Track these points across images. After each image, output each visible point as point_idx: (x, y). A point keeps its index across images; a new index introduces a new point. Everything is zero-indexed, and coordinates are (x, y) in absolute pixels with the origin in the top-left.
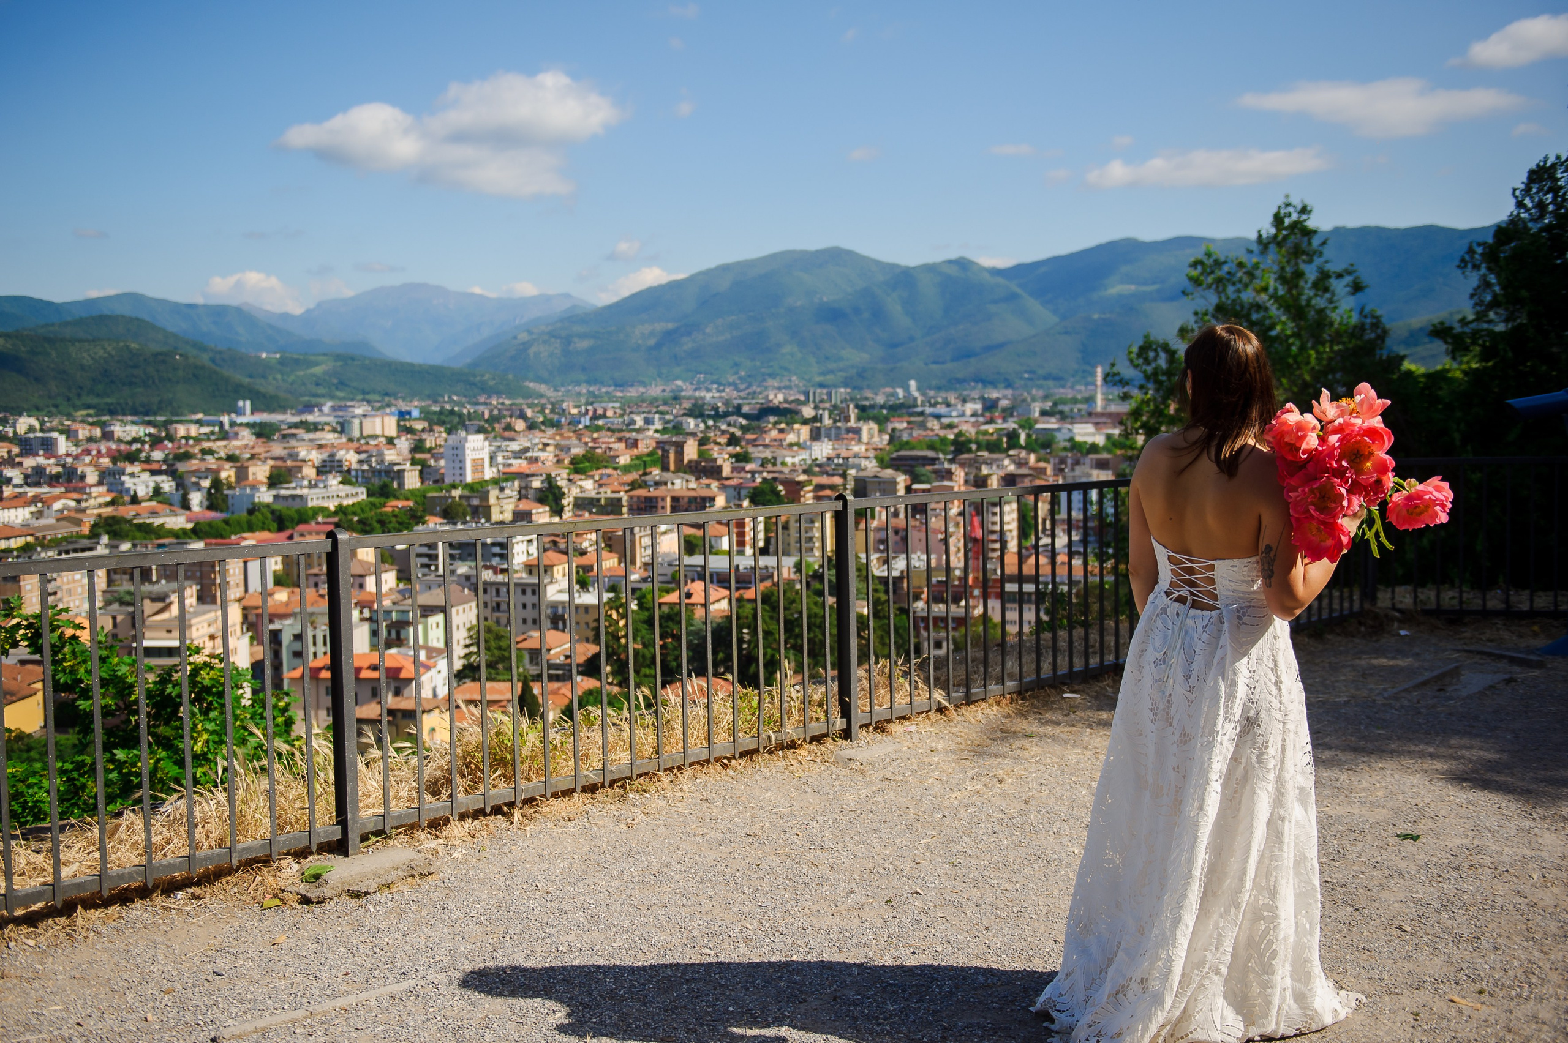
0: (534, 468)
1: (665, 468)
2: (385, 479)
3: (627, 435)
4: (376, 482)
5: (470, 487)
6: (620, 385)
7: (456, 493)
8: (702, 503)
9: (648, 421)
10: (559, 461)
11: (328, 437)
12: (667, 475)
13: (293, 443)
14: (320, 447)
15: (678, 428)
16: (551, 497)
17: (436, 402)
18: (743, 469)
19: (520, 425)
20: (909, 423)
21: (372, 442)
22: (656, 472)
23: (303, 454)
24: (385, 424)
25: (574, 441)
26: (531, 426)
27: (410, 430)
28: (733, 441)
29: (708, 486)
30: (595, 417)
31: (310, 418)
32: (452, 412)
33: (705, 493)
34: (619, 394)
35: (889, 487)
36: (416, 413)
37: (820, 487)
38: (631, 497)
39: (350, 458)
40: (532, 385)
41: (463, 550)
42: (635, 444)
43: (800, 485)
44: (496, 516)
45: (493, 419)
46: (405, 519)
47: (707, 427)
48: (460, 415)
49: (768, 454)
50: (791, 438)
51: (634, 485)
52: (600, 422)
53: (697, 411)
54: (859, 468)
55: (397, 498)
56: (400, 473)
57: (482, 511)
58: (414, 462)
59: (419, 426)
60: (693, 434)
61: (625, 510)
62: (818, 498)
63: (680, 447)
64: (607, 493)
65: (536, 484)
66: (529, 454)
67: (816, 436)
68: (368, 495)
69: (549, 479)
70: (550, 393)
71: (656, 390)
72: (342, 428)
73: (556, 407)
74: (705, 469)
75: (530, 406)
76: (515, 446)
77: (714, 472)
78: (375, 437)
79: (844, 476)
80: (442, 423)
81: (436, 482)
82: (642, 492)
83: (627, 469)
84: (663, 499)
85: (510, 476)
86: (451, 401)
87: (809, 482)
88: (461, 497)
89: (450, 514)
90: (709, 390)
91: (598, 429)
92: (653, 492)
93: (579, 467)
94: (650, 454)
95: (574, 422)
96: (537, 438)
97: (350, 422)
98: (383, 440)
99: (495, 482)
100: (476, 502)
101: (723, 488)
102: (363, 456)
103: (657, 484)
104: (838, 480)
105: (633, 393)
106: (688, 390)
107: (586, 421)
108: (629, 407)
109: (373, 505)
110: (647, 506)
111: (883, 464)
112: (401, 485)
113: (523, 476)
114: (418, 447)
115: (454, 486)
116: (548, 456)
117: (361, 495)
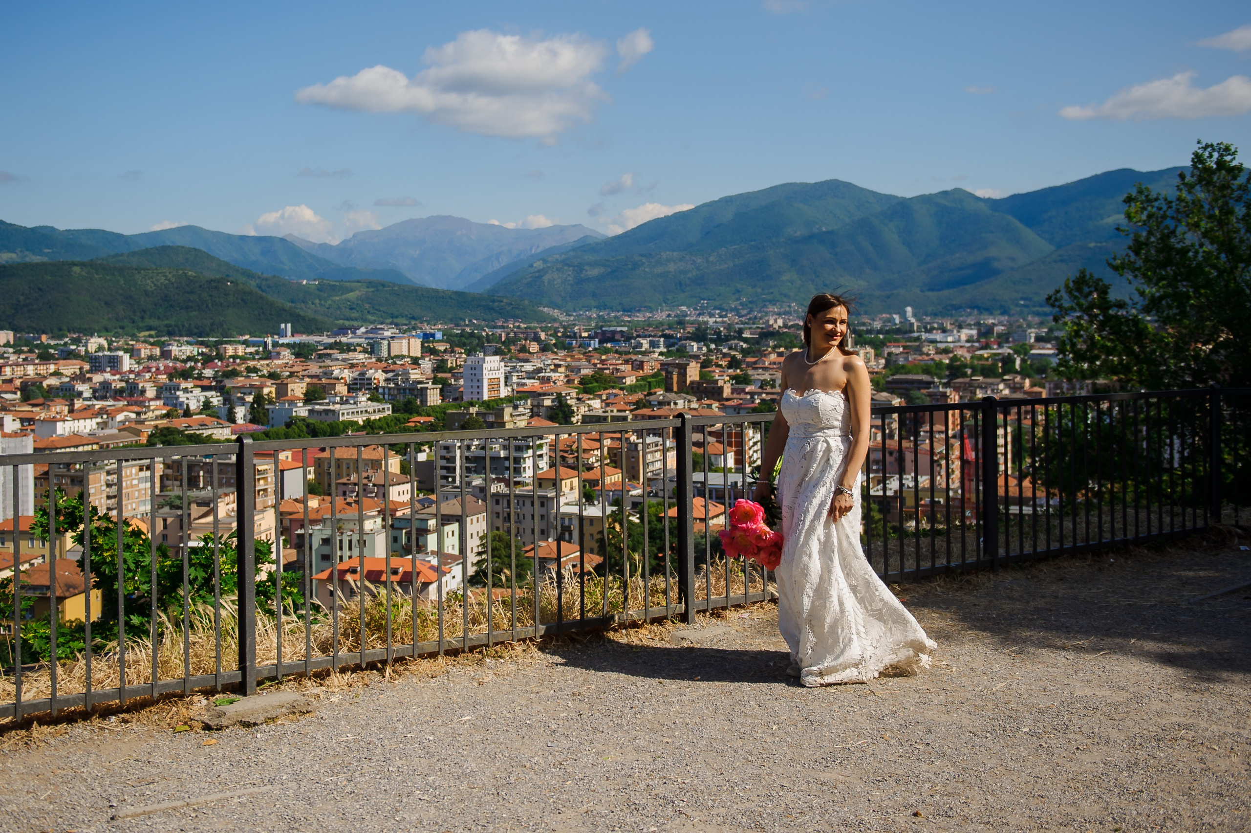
0: (546, 388)
1: (669, 389)
2: (409, 397)
3: (634, 357)
4: (401, 398)
5: (486, 404)
6: (628, 309)
7: (473, 410)
9: (654, 345)
10: (569, 382)
11: (360, 357)
12: (671, 396)
13: (328, 362)
14: (352, 366)
15: (681, 351)
16: (561, 415)
17: (457, 325)
18: (743, 390)
19: (534, 347)
20: (905, 347)
21: (399, 362)
22: (660, 392)
23: (336, 372)
24: (412, 346)
25: (584, 362)
26: (545, 348)
27: (433, 352)
28: (734, 363)
29: (709, 406)
30: (604, 340)
31: (344, 340)
32: (472, 335)
33: (706, 413)
34: (627, 319)
36: (439, 336)
38: (635, 417)
39: (378, 376)
40: (546, 310)
41: (476, 464)
42: (640, 366)
44: (509, 431)
45: (510, 342)
47: (710, 351)
48: (480, 338)
49: (767, 376)
51: (639, 405)
52: (609, 345)
55: (420, 415)
56: (423, 392)
57: (497, 427)
58: (435, 381)
59: (441, 347)
60: (696, 357)
61: (630, 428)
63: (683, 370)
64: (614, 411)
65: (548, 402)
66: (541, 375)
68: (395, 410)
69: (560, 399)
70: (563, 318)
71: (661, 316)
72: (372, 349)
73: (568, 330)
74: (706, 389)
75: (544, 329)
76: (528, 367)
77: (715, 393)
78: (402, 357)
80: (462, 345)
81: (455, 399)
82: (646, 411)
83: (632, 389)
84: (667, 418)
85: (523, 395)
86: (471, 324)
88: (478, 413)
89: (467, 429)
90: (711, 315)
91: (607, 351)
92: (657, 411)
93: (588, 387)
94: (653, 376)
95: (584, 344)
96: (549, 359)
97: (379, 344)
98: (408, 360)
99: (509, 400)
100: (491, 418)
101: (723, 408)
102: (390, 375)
103: (661, 404)
106: (690, 314)
107: (595, 344)
108: (636, 330)
109: (397, 420)
111: (878, 387)
112: (424, 401)
113: (535, 395)
114: (440, 367)
115: (472, 404)
116: (559, 376)
117: (387, 411)
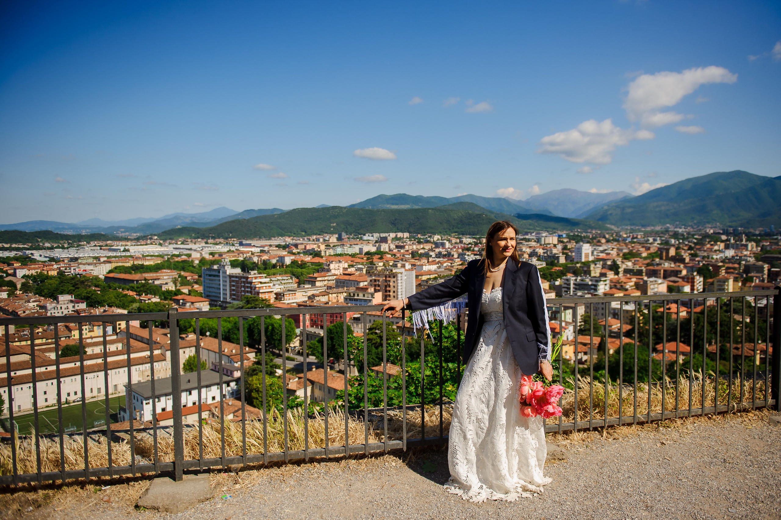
0: (608, 257)
1: (661, 258)
2: (553, 259)
3: (646, 245)
4: (549, 260)
5: (583, 263)
6: (644, 226)
7: (578, 265)
8: (676, 273)
9: (655, 240)
10: (618, 255)
11: (533, 244)
12: (662, 261)
13: (521, 246)
14: (530, 247)
15: (667, 243)
16: (614, 268)
17: (572, 232)
18: (694, 260)
19: (603, 241)
20: (770, 243)
21: (548, 246)
22: (657, 260)
23: (524, 249)
24: (554, 240)
25: (624, 247)
26: (608, 241)
27: (562, 242)
28: (690, 248)
29: (679, 266)
30: (633, 238)
31: (527, 237)
32: (578, 235)
33: (678, 269)
34: (643, 229)
35: (760, 270)
36: (564, 236)
37: (728, 268)
38: (647, 270)
39: (540, 251)
40: (608, 226)
41: (580, 286)
42: (649, 249)
43: (720, 267)
44: (593, 274)
45: (593, 238)
46: (559, 274)
47: (680, 243)
48: (581, 237)
49: (705, 254)
50: (716, 248)
51: (648, 265)
52: (635, 240)
53: (676, 235)
54: (746, 261)
55: (556, 266)
56: (558, 258)
57: (588, 272)
58: (563, 253)
59: (565, 240)
60: (673, 245)
61: (644, 274)
62: (726, 273)
63: (667, 251)
64: (637, 267)
65: (609, 263)
66: (606, 252)
67: (727, 247)
68: (547, 265)
69: (614, 262)
70: (616, 229)
71: (658, 228)
72: (538, 241)
73: (618, 234)
74: (678, 259)
75: (608, 234)
76: (601, 249)
77: (682, 260)
78: (549, 244)
79: (739, 264)
80: (574, 239)
81: (571, 261)
82: (651, 268)
83: (645, 258)
84: (660, 271)
85: (599, 260)
86: (578, 231)
87: (723, 266)
88: (580, 267)
89: (576, 273)
90: (680, 228)
91: (634, 243)
92: (656, 268)
93: (626, 257)
94: (655, 253)
95: (624, 240)
96: (610, 246)
97: (541, 239)
98: (552, 245)
99: (594, 262)
100: (585, 269)
101: (685, 267)
102: (545, 251)
103: (658, 265)
104: (736, 266)
105: (649, 229)
106: (671, 228)
107: (629, 240)
108: (647, 234)
109: (548, 268)
110: (653, 273)
111: (757, 259)
112: (558, 261)
113: (604, 260)
114: (565, 248)
115: (578, 263)
116: (614, 253)
117: (544, 265)
